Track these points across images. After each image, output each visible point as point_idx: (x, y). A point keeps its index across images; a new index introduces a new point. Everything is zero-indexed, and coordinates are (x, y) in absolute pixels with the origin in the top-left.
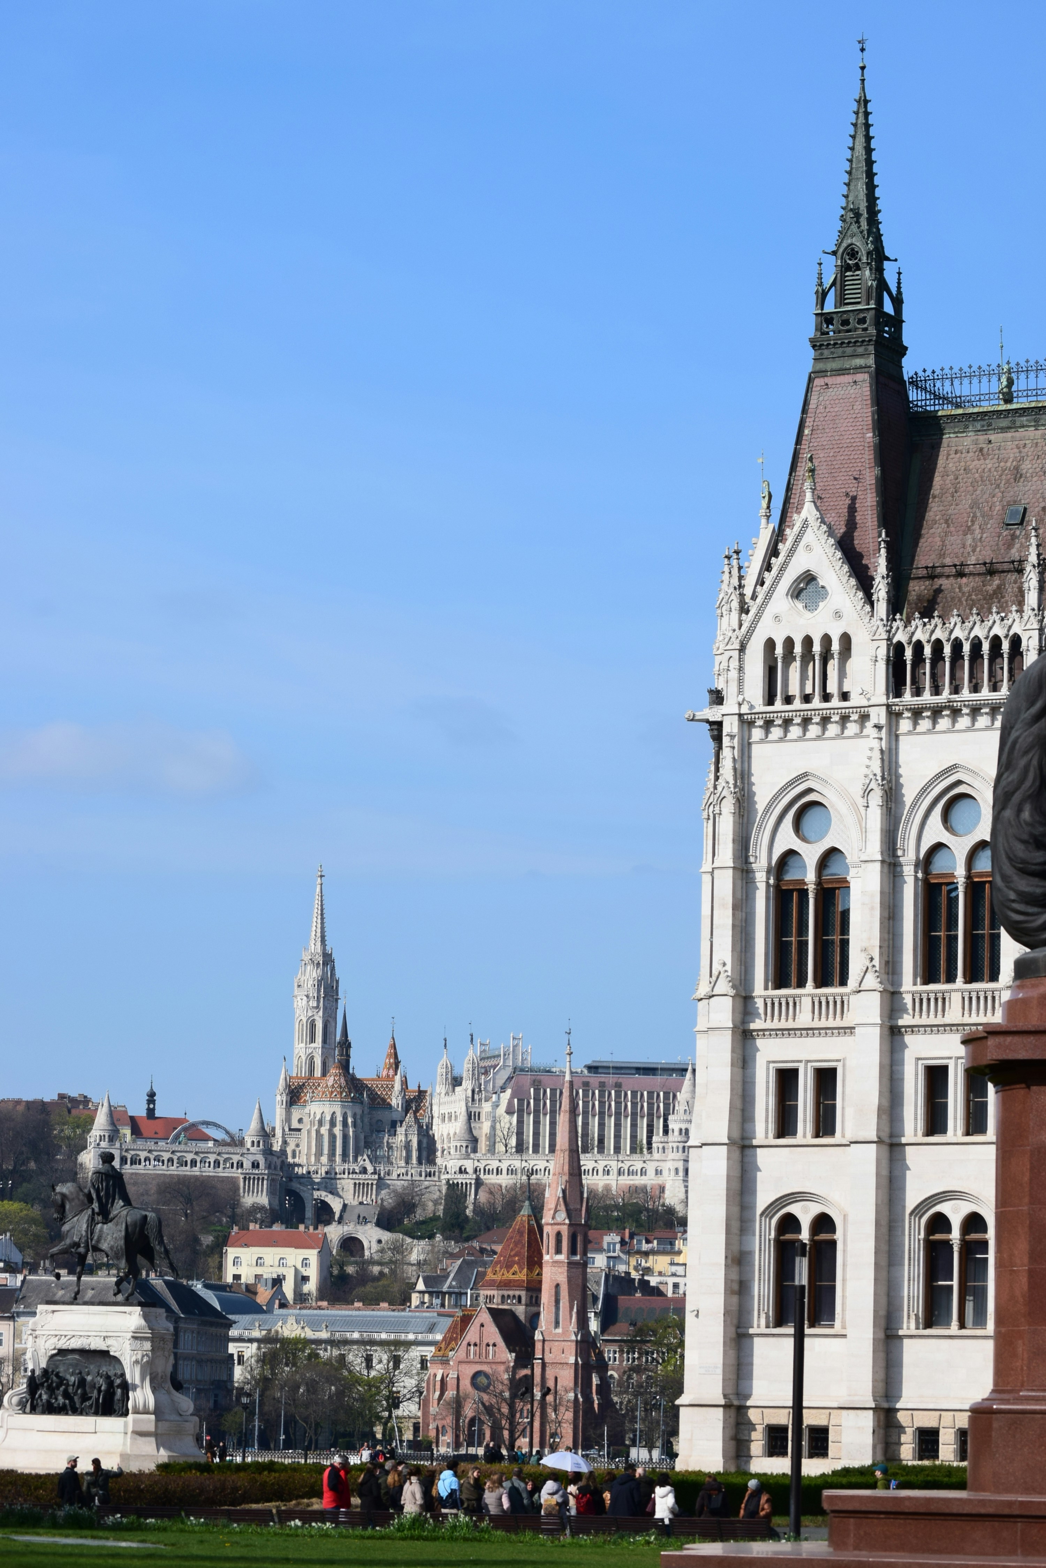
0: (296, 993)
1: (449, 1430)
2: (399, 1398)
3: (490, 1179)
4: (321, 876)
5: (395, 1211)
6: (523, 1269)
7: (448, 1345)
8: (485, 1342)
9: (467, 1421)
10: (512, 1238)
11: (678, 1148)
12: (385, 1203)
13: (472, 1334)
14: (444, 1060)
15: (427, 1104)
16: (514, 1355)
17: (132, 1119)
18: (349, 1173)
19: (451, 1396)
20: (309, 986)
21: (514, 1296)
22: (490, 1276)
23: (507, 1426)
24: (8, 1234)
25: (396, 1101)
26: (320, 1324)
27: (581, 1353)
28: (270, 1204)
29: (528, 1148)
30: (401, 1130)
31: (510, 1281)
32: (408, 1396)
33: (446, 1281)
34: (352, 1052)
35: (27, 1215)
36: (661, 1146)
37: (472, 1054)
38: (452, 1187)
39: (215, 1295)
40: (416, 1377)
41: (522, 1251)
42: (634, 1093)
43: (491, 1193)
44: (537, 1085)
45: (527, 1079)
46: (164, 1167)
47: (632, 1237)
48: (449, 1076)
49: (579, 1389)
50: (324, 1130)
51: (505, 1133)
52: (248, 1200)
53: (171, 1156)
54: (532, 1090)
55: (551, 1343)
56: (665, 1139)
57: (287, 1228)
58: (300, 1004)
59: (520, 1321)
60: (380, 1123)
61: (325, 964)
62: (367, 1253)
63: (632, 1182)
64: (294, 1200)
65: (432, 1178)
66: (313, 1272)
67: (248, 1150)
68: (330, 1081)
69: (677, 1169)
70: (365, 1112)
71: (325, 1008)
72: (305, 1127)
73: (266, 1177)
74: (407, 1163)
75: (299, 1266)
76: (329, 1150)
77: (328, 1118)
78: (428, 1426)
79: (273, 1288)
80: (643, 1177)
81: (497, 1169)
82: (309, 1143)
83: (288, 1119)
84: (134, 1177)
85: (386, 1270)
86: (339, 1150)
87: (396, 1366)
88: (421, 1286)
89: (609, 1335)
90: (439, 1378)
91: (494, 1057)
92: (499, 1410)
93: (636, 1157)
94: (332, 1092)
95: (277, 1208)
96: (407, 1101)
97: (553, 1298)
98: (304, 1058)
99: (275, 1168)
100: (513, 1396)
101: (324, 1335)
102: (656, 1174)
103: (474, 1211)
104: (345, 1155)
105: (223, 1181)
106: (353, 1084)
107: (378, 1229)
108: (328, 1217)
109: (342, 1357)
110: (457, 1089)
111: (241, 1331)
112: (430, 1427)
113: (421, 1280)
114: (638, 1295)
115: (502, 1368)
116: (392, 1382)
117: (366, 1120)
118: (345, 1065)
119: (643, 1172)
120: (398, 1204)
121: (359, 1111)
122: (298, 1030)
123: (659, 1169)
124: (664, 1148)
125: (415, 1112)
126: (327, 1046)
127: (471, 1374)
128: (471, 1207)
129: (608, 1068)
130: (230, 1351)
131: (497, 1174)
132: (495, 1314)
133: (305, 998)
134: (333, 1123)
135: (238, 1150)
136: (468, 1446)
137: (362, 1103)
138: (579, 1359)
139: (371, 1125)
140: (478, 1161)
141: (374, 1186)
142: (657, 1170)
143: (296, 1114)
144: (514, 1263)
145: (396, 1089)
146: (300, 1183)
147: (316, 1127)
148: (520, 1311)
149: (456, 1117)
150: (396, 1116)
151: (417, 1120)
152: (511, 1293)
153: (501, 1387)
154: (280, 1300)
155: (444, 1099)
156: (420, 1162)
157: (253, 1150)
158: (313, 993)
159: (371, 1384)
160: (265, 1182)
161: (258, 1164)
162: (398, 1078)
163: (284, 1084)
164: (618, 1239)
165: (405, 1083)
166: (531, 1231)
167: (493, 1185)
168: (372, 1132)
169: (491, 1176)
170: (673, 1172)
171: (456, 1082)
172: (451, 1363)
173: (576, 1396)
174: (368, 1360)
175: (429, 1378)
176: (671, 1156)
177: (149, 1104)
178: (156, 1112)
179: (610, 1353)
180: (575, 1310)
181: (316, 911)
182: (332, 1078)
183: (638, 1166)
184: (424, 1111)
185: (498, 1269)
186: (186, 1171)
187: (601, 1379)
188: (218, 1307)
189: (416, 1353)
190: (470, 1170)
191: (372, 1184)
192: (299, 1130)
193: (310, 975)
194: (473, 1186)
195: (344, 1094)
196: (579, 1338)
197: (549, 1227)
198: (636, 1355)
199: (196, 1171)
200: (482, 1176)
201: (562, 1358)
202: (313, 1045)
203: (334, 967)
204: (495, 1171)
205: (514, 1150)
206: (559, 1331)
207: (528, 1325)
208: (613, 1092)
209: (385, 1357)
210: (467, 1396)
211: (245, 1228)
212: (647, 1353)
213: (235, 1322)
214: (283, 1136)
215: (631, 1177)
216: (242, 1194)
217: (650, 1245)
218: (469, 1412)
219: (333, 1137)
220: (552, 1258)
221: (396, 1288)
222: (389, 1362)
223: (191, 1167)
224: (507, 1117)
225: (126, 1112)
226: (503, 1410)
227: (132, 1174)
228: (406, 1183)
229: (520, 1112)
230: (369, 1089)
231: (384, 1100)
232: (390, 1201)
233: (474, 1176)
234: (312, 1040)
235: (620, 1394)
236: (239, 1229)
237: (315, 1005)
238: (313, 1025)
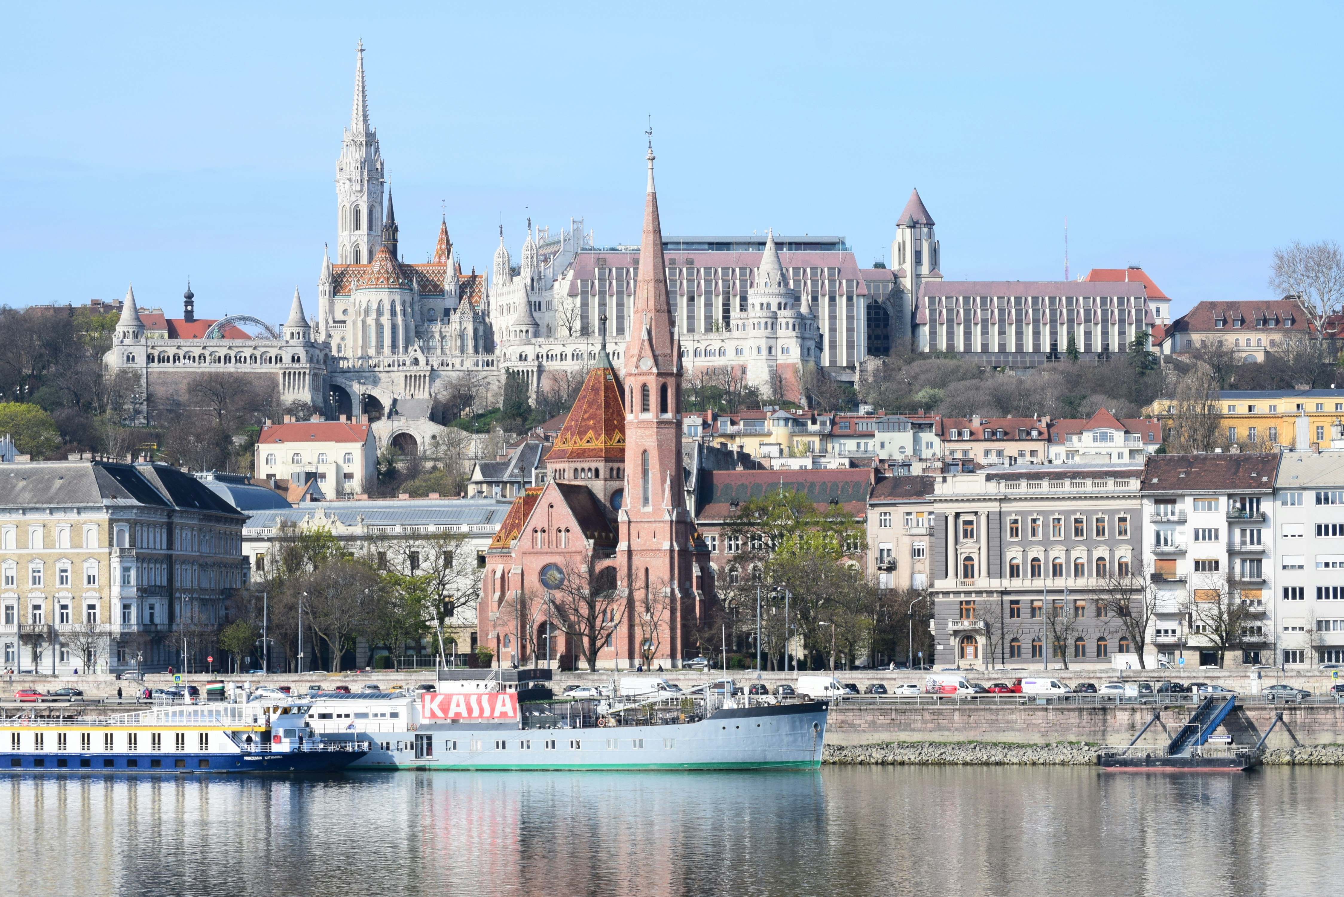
0: (338, 177)
1: (513, 638)
2: (452, 603)
3: (553, 366)
4: (362, 50)
5: (451, 404)
6: (600, 435)
7: (509, 533)
8: (555, 527)
9: (535, 627)
10: (585, 397)
11: (759, 324)
12: (439, 396)
13: (538, 517)
14: (499, 249)
15: (483, 290)
16: (592, 541)
17: (169, 322)
18: (399, 366)
19: (514, 596)
20: (352, 168)
21: (590, 469)
22: (558, 445)
23: (587, 632)
24: (8, 436)
25: (449, 286)
26: (354, 517)
27: (677, 537)
28: (313, 401)
29: (593, 332)
30: (454, 317)
31: (584, 451)
32: (462, 600)
33: (507, 469)
34: (399, 236)
35: (35, 416)
36: (740, 323)
37: (531, 239)
38: (512, 375)
39: (228, 488)
40: (471, 577)
41: (598, 412)
42: (707, 270)
43: (555, 380)
44: (602, 263)
45: (590, 259)
46: (196, 364)
47: (715, 418)
48: (506, 266)
49: (676, 582)
50: (371, 321)
51: (569, 316)
52: (289, 397)
53: (203, 351)
54: (596, 269)
55: (639, 525)
56: (743, 314)
57: (326, 420)
58: (342, 189)
59: (599, 500)
60: (432, 312)
61: (369, 144)
62: (420, 448)
63: (710, 364)
64: (339, 396)
65: (490, 368)
66: (357, 468)
67: (287, 342)
68: (376, 266)
69: (759, 348)
70: (415, 299)
71: (370, 192)
72: (349, 320)
73: (307, 371)
74: (462, 351)
75: (341, 462)
76: (377, 342)
77: (375, 306)
78: (487, 635)
79: (306, 483)
80: (722, 357)
81: (561, 355)
82: (355, 335)
83: (332, 311)
84: (162, 376)
85: (440, 465)
86: (387, 341)
87: (448, 563)
88: (478, 476)
89: (705, 518)
90: (498, 575)
91: (554, 243)
92: (576, 610)
93: (713, 335)
94: (378, 278)
95: (321, 405)
96: (460, 287)
97: (640, 469)
98: (348, 246)
99: (318, 362)
100: (595, 593)
101: (358, 530)
102: (736, 354)
103: (538, 402)
104: (394, 346)
105: (260, 378)
106: (401, 270)
107: (431, 423)
108: (377, 414)
109: (382, 555)
110: (515, 279)
111: (259, 529)
112: (489, 637)
113: (478, 468)
114: (739, 468)
115: (578, 558)
116: (442, 583)
117: (417, 308)
118: (393, 252)
119: (722, 352)
120: (454, 397)
121: (408, 299)
122: (343, 217)
123: (739, 348)
124: (744, 325)
125: (470, 298)
126: (372, 233)
127: (539, 568)
128: (534, 396)
129: (679, 243)
130: (245, 553)
131: (562, 360)
132: (568, 491)
133: (348, 182)
134: (380, 312)
135: (275, 342)
136: (538, 658)
137: (411, 290)
138: (675, 544)
139: (422, 314)
140: (540, 346)
141: (427, 378)
142: (736, 350)
143: (340, 303)
144: (588, 428)
145: (448, 274)
146: (346, 378)
147: (362, 317)
148: (599, 488)
149: (515, 308)
150: (449, 303)
151: (472, 307)
152: (586, 465)
153: (577, 581)
154: (311, 494)
155: (501, 290)
156: (476, 351)
157: (291, 342)
158: (356, 176)
159: (415, 587)
160: (307, 377)
161: (299, 358)
162: (450, 263)
163: (326, 273)
164: (699, 421)
165: (458, 269)
166: (608, 388)
167: (557, 371)
168: (423, 321)
169: (554, 363)
170: (755, 351)
171: (514, 272)
172: (513, 555)
173: (673, 590)
174: (414, 559)
175: (486, 576)
176: (751, 332)
177: (186, 306)
178: (195, 314)
179: (710, 536)
180: (668, 482)
181: (357, 88)
182: (378, 263)
183: (716, 345)
184: (480, 297)
185: (568, 436)
186: (221, 368)
187: (702, 569)
188: (232, 503)
189: (471, 548)
190: (531, 356)
191: (425, 376)
192: (344, 322)
193: (354, 157)
194: (535, 374)
195: (392, 280)
196: (674, 518)
197: (632, 378)
198: (740, 542)
199: (231, 368)
200: (544, 363)
201: (653, 543)
202: (358, 232)
203: (378, 148)
204: (559, 356)
205: (579, 334)
206: (649, 509)
207: (608, 504)
208: (684, 270)
209: (432, 554)
210: (534, 595)
211: (280, 422)
212: (753, 538)
213: (249, 517)
214: (327, 330)
215: (708, 358)
216: (282, 391)
217: (736, 428)
218: (537, 615)
219: (380, 326)
220: (636, 417)
221: (449, 481)
222: (437, 558)
223: (225, 363)
224: (570, 299)
225: (162, 315)
226: (581, 611)
227: (160, 373)
228: (461, 374)
229: (584, 293)
230: (420, 275)
231: (436, 286)
232: (445, 393)
233: (536, 363)
234: (358, 227)
235: (724, 588)
236: (273, 423)
237: (359, 189)
238: (357, 213)
